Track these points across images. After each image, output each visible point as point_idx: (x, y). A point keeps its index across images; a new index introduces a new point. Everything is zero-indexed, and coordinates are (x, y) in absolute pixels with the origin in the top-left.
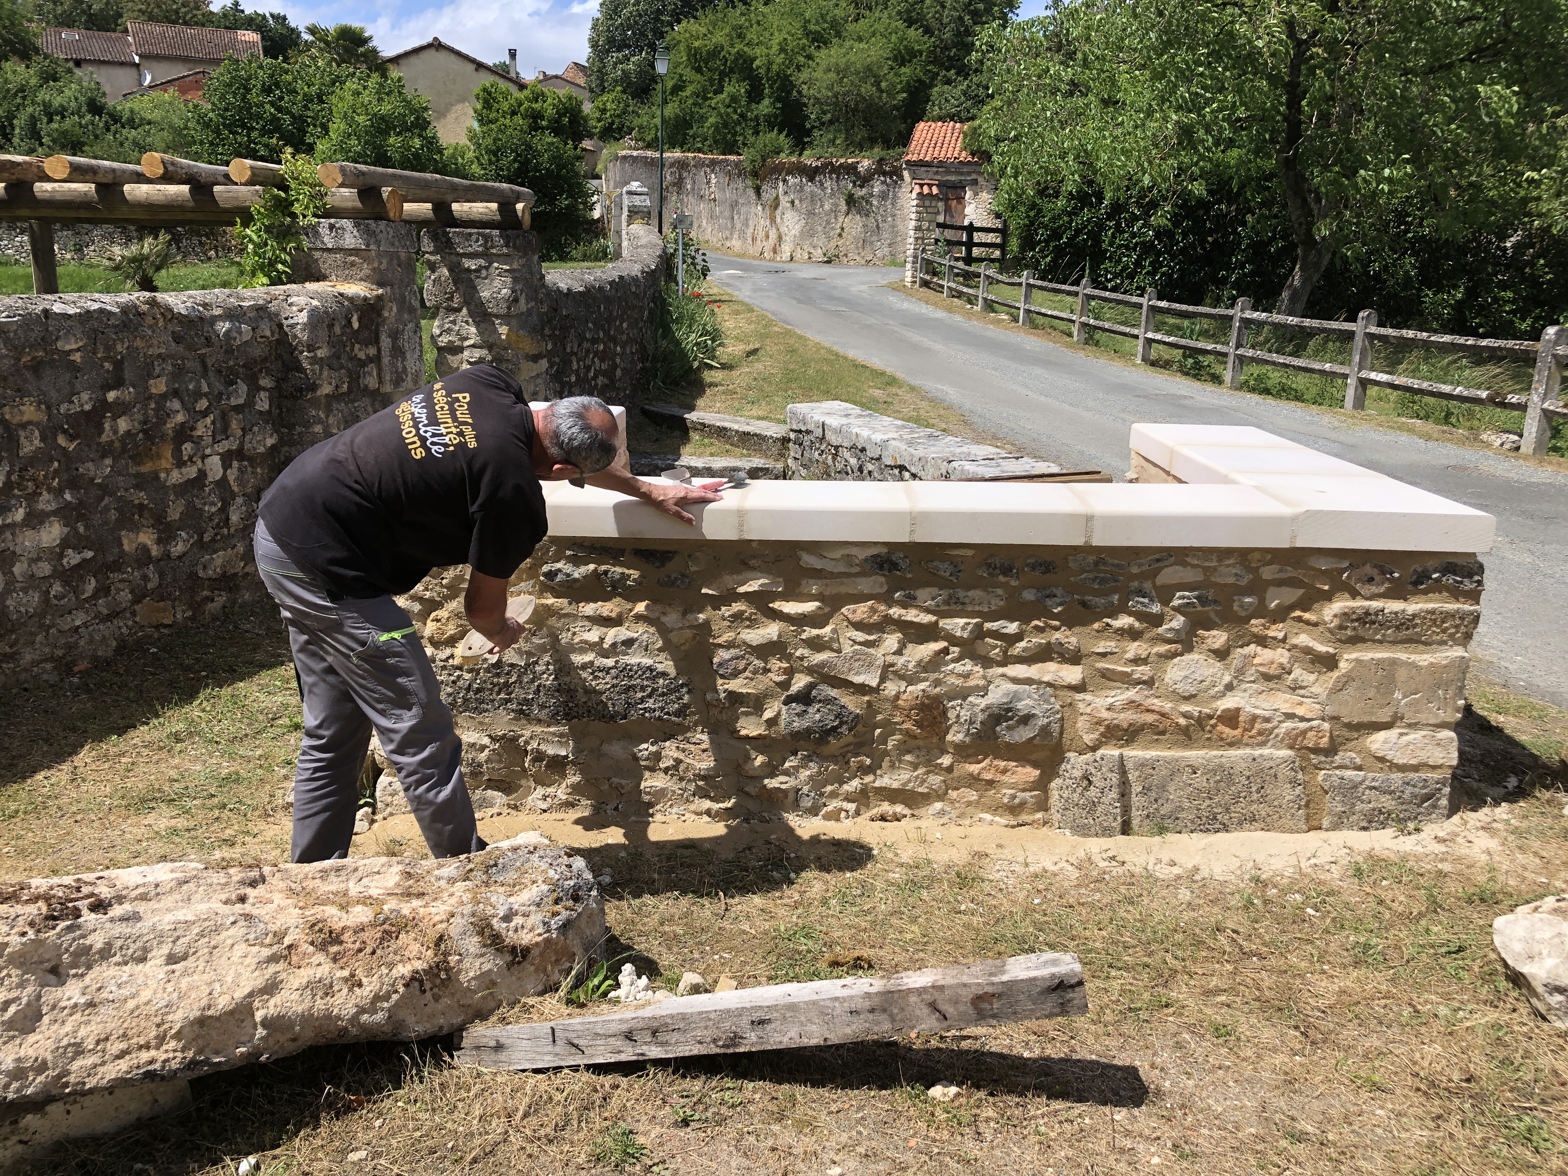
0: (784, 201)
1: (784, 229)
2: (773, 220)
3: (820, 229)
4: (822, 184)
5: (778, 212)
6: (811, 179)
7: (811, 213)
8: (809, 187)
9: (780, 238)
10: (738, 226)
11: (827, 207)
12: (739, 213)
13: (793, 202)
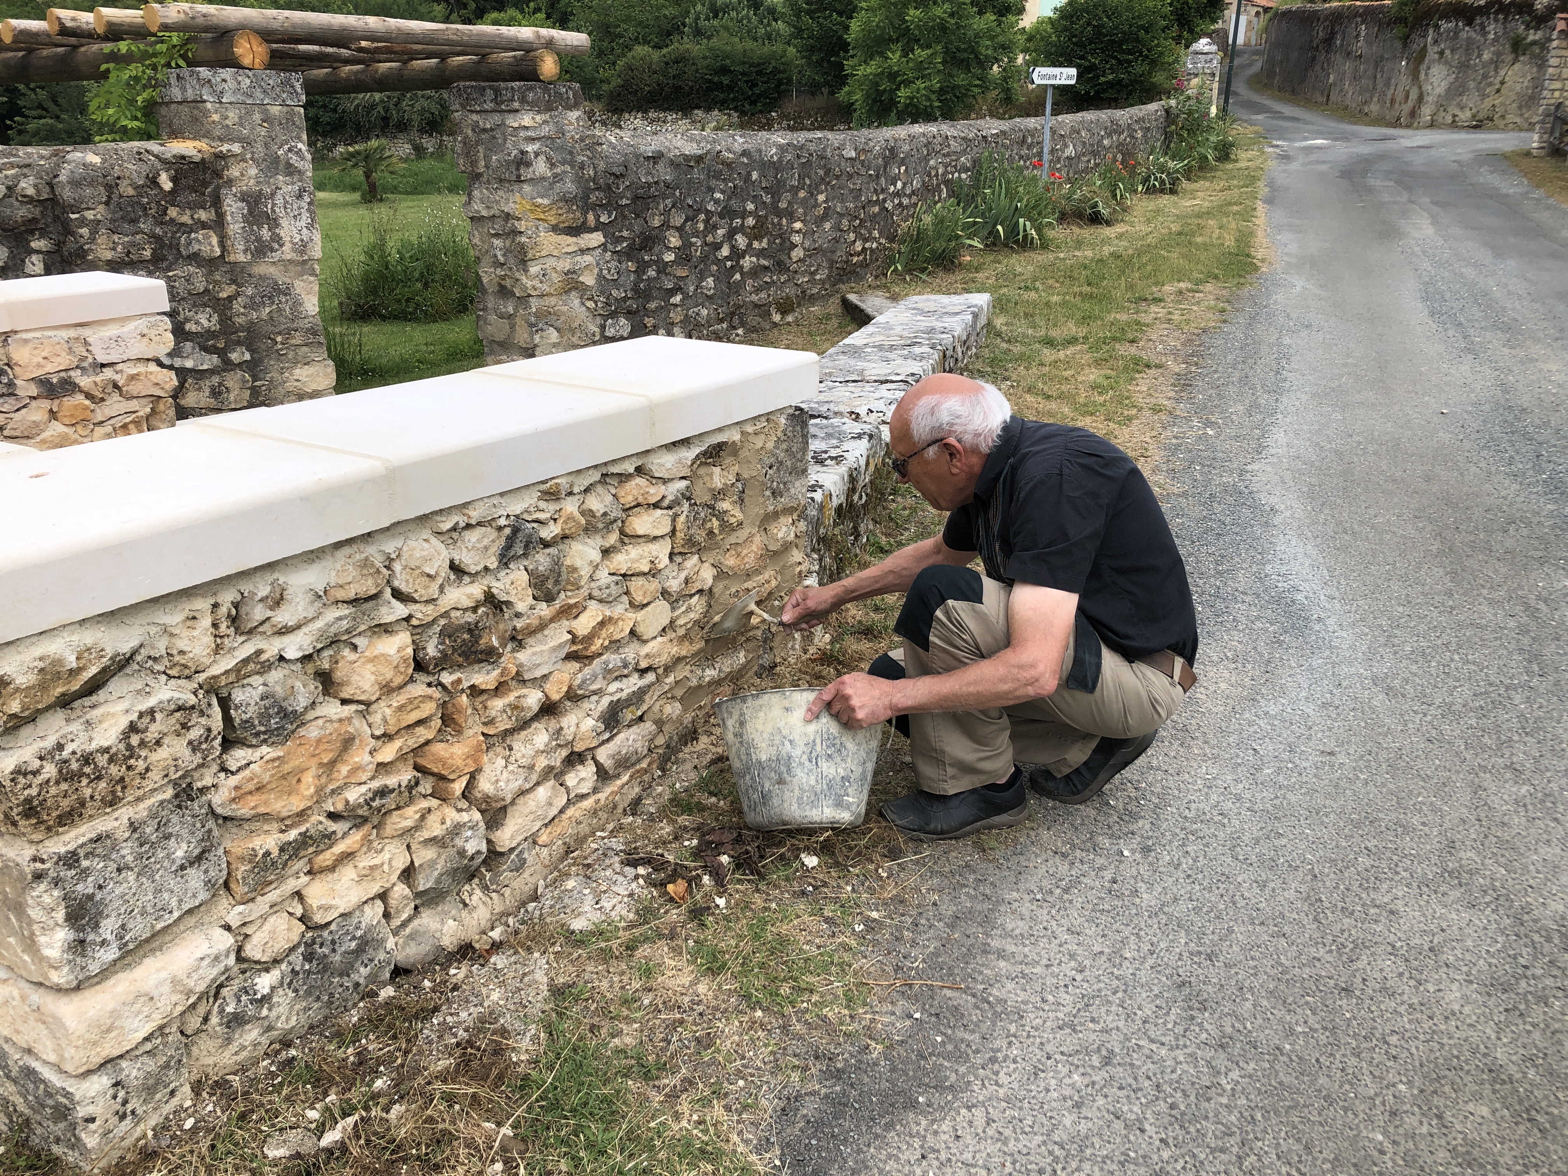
0: (1432, 52)
1: (1427, 88)
2: (1415, 75)
3: (1472, 85)
4: (1483, 27)
5: (1423, 67)
6: (1470, 23)
7: (1464, 66)
8: (1467, 33)
9: (1420, 99)
10: (1380, 85)
11: (1486, 56)
12: (1382, 71)
13: (1441, 53)
